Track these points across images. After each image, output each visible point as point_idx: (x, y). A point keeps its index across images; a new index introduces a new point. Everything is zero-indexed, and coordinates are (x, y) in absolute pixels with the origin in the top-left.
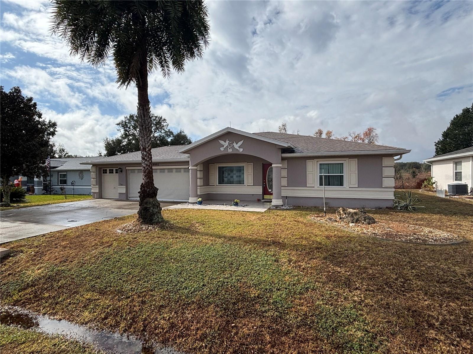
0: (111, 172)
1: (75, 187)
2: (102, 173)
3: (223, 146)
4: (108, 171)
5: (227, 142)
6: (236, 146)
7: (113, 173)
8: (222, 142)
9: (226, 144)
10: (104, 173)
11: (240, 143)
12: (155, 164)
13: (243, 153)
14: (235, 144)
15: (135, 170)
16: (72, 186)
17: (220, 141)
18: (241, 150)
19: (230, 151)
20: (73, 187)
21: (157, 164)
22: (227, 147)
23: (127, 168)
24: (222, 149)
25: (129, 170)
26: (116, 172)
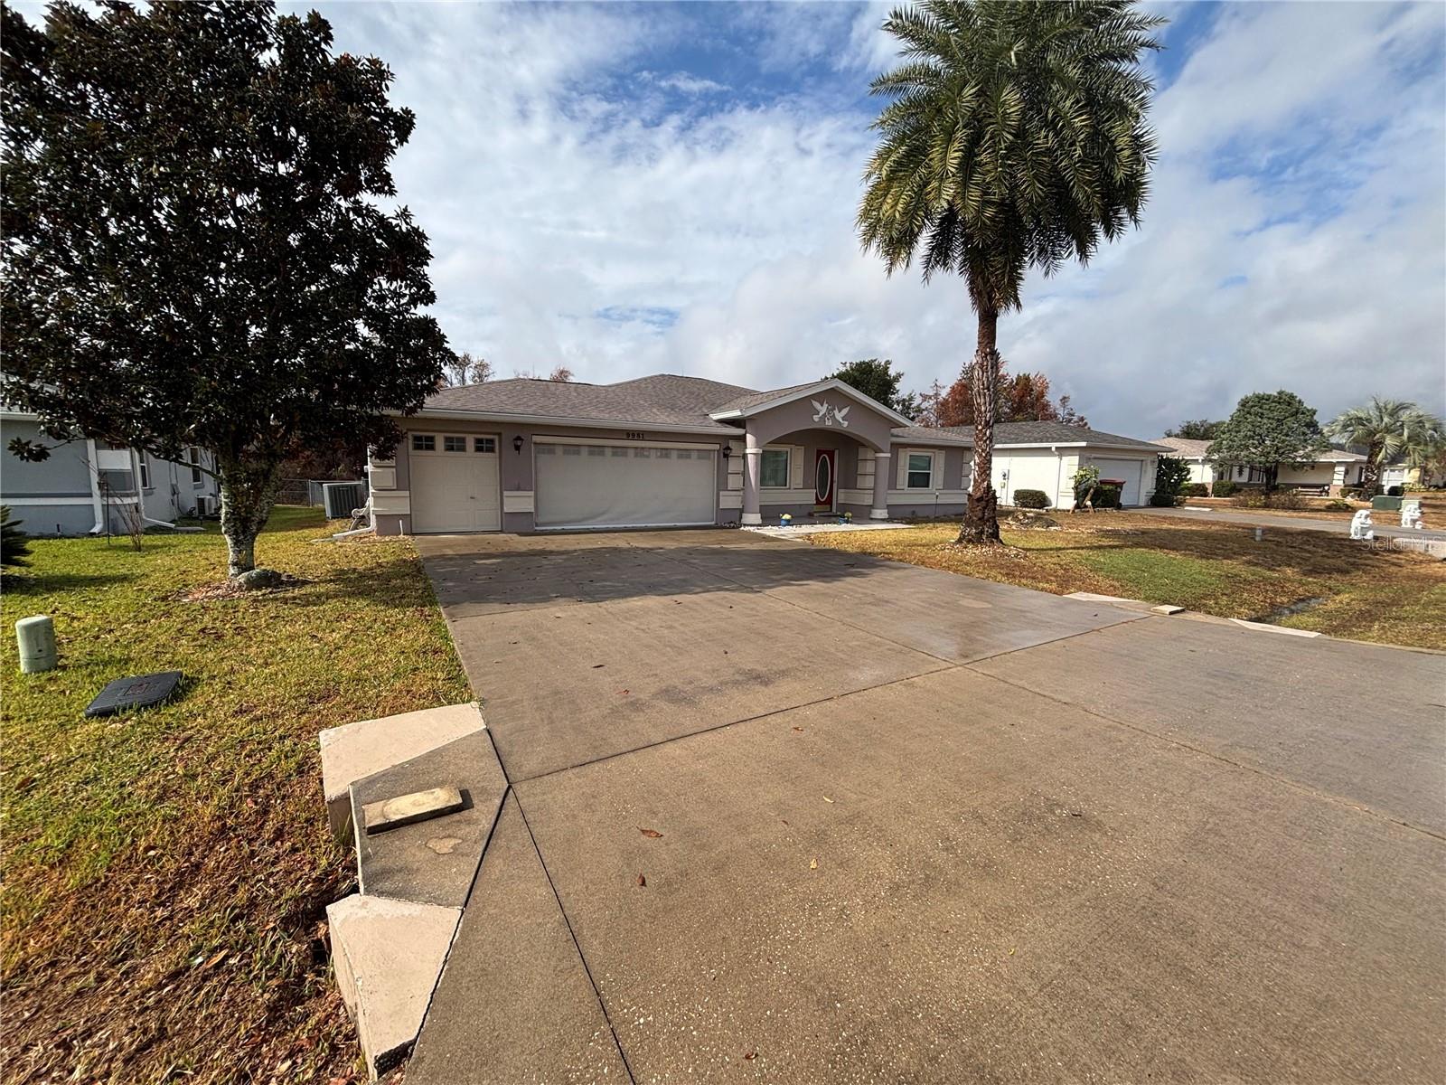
0: (454, 445)
2: (411, 447)
3: (819, 413)
4: (440, 443)
5: (826, 405)
6: (839, 416)
7: (462, 448)
8: (817, 406)
9: (823, 409)
10: (418, 447)
11: (845, 411)
12: (633, 435)
14: (836, 412)
15: (554, 444)
17: (814, 402)
18: (846, 424)
19: (829, 423)
21: (638, 435)
22: (825, 415)
24: (816, 418)
25: (535, 443)
26: (479, 449)
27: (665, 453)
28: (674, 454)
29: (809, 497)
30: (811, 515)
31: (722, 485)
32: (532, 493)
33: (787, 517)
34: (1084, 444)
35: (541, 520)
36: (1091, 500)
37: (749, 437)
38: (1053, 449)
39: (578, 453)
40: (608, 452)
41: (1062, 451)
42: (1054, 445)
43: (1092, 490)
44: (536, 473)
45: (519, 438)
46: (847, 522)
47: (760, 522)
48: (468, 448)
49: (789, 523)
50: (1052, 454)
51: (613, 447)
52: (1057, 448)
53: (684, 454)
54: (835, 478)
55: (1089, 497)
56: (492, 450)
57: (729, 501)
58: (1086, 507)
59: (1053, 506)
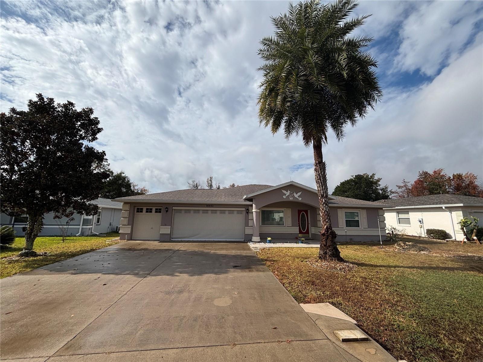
0: (149, 211)
1: (69, 227)
3: (286, 195)
4: (144, 210)
6: (296, 196)
7: (151, 212)
8: (285, 192)
9: (288, 193)
10: (138, 212)
11: (299, 194)
13: (302, 201)
14: (295, 194)
16: (67, 225)
17: (283, 191)
18: (300, 199)
19: (291, 199)
20: (67, 227)
21: (211, 205)
22: (289, 195)
23: (174, 208)
24: (284, 197)
25: (174, 210)
26: (156, 212)
27: (223, 212)
28: (227, 212)
29: (296, 230)
30: (297, 238)
31: (247, 224)
32: (170, 227)
33: (269, 239)
34: (462, 205)
35: (173, 236)
36: (476, 236)
37: (254, 205)
38: (444, 208)
39: (190, 212)
40: (201, 212)
41: (450, 209)
42: (443, 206)
43: (475, 230)
44: (174, 220)
45: (167, 208)
46: (302, 243)
47: (259, 240)
48: (153, 212)
49: (270, 242)
50: (444, 211)
51: (203, 210)
52: (445, 207)
53: (231, 212)
54: (309, 222)
55: (474, 234)
56: (160, 212)
57: (248, 231)
58: (474, 240)
59: (454, 238)
